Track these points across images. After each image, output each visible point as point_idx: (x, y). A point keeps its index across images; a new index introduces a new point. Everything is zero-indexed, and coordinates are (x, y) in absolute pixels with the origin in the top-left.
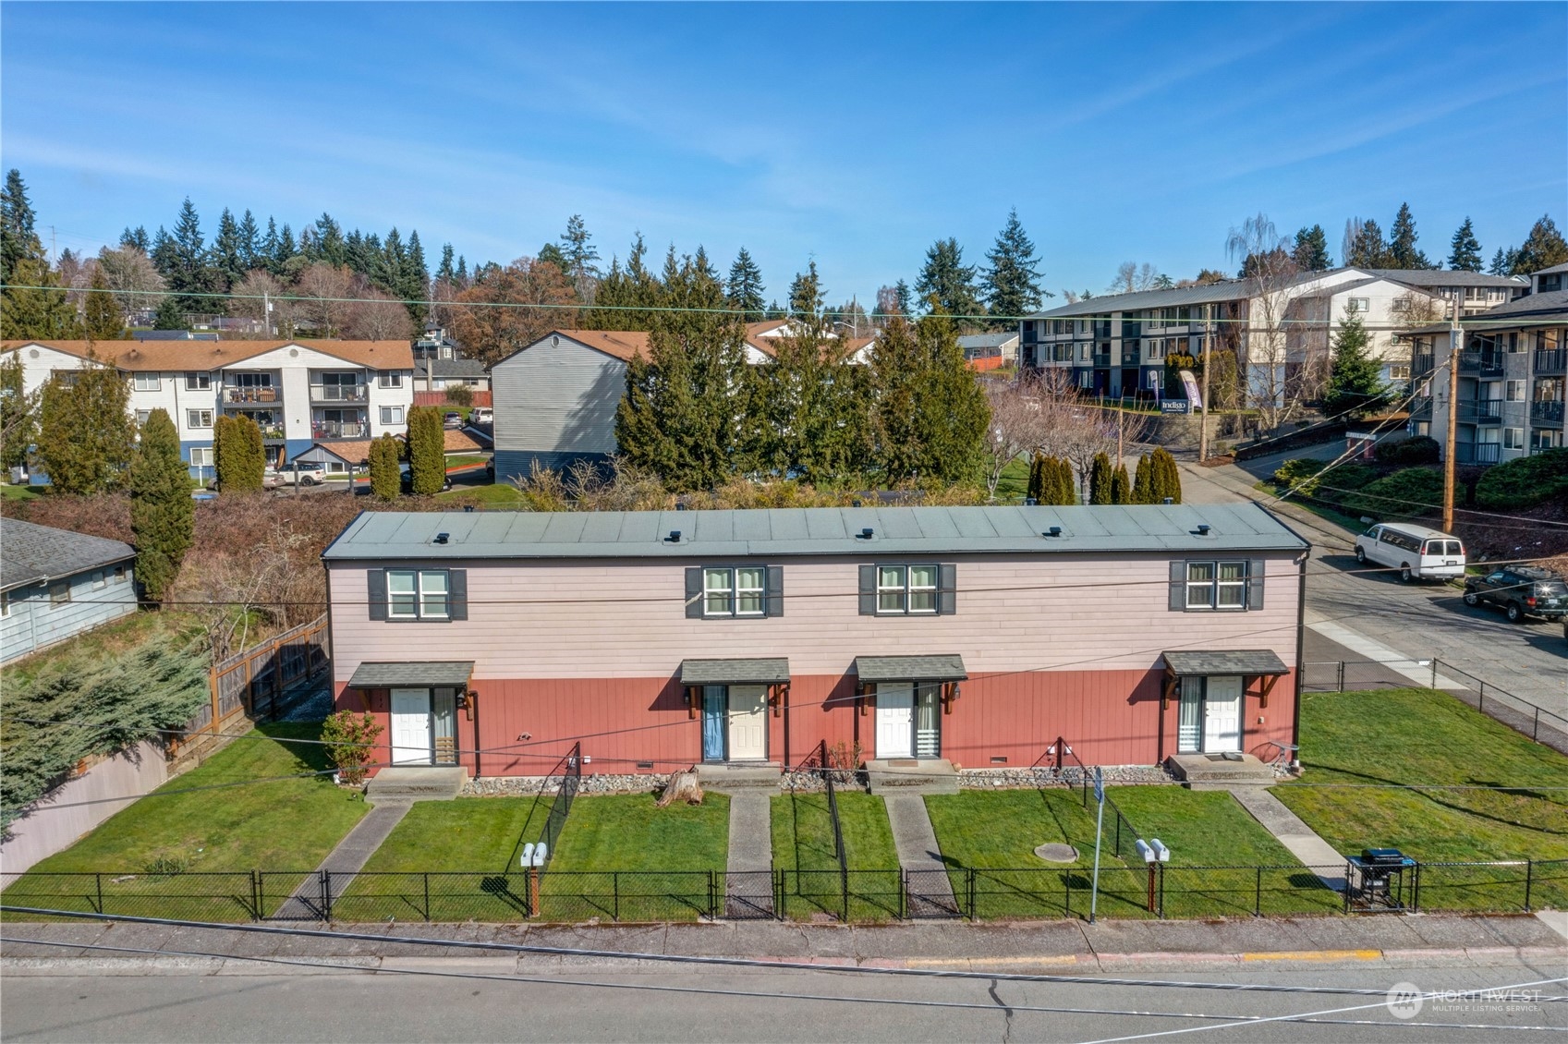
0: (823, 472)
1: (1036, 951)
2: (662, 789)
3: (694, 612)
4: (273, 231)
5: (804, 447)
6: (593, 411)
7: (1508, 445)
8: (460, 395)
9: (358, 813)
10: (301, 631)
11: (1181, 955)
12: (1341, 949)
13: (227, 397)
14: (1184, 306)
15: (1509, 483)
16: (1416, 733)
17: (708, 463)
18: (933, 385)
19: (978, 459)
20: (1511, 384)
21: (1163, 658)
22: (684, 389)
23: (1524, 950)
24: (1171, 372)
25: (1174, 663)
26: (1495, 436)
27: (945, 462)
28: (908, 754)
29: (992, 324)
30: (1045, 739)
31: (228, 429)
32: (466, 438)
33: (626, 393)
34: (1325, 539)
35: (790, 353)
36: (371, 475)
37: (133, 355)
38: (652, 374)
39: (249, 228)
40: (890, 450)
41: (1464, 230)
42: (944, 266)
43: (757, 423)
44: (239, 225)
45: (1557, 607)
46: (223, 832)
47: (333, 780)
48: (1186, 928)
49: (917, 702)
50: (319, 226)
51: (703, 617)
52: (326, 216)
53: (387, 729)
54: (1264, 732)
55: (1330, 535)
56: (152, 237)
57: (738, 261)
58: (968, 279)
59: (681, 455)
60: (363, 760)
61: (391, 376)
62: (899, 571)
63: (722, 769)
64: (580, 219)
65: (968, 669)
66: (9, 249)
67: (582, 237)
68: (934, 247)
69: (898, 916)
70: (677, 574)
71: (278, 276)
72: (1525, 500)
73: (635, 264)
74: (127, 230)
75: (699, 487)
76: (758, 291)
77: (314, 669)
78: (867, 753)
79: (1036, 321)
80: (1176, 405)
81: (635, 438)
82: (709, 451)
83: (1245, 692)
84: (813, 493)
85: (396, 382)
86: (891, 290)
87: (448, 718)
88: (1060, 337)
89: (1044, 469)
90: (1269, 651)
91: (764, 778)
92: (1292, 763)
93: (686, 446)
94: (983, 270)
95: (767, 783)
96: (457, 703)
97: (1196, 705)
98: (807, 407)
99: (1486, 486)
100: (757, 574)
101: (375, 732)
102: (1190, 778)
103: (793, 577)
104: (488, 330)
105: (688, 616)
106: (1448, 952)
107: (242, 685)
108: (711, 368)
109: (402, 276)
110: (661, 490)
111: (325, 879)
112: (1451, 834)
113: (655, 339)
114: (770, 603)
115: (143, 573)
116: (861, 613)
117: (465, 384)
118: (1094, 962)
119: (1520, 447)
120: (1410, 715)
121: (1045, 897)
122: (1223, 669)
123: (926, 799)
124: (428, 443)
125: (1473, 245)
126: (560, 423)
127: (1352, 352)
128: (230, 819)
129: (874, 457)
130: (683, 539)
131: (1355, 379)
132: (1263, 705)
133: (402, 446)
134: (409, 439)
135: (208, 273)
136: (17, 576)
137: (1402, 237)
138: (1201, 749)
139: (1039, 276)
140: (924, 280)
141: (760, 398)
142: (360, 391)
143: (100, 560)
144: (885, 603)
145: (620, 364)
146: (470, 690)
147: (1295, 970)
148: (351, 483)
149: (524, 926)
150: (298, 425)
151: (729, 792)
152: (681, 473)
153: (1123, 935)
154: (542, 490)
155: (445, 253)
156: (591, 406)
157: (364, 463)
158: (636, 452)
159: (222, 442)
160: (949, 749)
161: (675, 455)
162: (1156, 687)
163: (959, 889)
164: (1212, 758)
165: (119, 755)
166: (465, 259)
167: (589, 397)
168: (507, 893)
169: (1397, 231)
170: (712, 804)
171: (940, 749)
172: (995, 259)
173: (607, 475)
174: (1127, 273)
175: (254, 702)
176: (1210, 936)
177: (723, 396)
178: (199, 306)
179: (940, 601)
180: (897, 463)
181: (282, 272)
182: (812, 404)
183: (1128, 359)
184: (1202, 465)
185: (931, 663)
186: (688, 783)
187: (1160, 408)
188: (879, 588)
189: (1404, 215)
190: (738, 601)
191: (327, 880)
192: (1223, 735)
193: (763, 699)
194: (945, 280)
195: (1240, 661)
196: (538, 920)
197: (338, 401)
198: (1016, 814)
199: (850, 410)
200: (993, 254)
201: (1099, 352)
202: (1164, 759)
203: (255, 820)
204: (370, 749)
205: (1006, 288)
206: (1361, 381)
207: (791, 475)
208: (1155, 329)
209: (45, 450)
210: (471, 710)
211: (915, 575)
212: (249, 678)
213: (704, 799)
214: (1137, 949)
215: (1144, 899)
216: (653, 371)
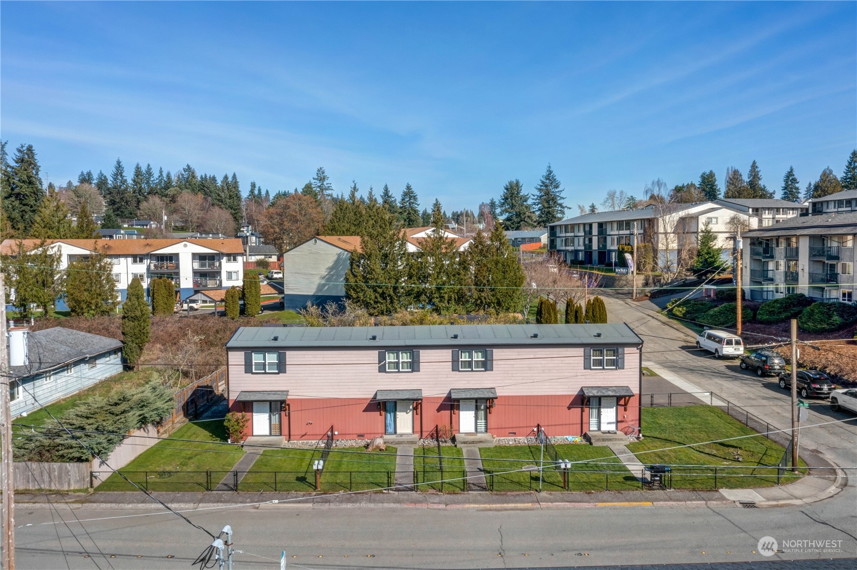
0: (444, 305)
1: (517, 502)
2: (368, 445)
3: (382, 369)
4: (162, 175)
5: (435, 294)
6: (333, 275)
7: (777, 292)
8: (263, 264)
9: (241, 454)
10: (205, 380)
11: (573, 503)
12: (637, 501)
13: (152, 267)
14: (627, 220)
15: (771, 311)
16: (696, 423)
17: (389, 301)
18: (496, 264)
19: (519, 299)
20: (777, 262)
21: (582, 390)
22: (377, 266)
23: (709, 502)
24: (621, 253)
25: (586, 392)
26: (771, 287)
27: (502, 300)
28: (473, 431)
29: (539, 223)
30: (532, 425)
31: (158, 284)
32: (270, 288)
33: (350, 267)
34: (685, 337)
35: (428, 249)
36: (226, 306)
37: (106, 246)
38: (362, 258)
39: (149, 172)
40: (476, 295)
41: (790, 172)
42: (513, 194)
43: (412, 282)
44: (144, 172)
45: (778, 369)
46: (187, 461)
47: (227, 442)
48: (577, 494)
49: (477, 409)
50: (185, 171)
51: (386, 372)
52: (188, 166)
53: (251, 420)
54: (626, 422)
55: (688, 335)
56: (95, 176)
57: (405, 190)
58: (526, 201)
59: (376, 297)
60: (241, 433)
61: (232, 257)
62: (469, 352)
63: (394, 437)
64: (323, 169)
65: (498, 394)
66: (35, 190)
67: (324, 179)
68: (508, 184)
69: (463, 490)
70: (375, 354)
71: (164, 198)
72: (778, 319)
73: (353, 196)
74: (82, 173)
75: (385, 313)
76: (416, 206)
77: (210, 396)
78: (456, 430)
79: (556, 226)
80: (622, 270)
81: (354, 290)
82: (389, 295)
83: (617, 404)
84: (437, 317)
85: (235, 260)
86: (487, 204)
87: (277, 415)
88: (568, 234)
89: (543, 306)
90: (627, 387)
91: (411, 440)
92: (639, 435)
93: (378, 293)
94: (534, 195)
95: (413, 443)
96: (281, 408)
97: (597, 410)
98: (436, 275)
99: (761, 312)
100: (408, 354)
101: (247, 421)
102: (593, 441)
103: (424, 355)
104: (277, 230)
105: (379, 372)
106: (679, 503)
107: (183, 403)
108: (390, 256)
109: (230, 199)
110: (367, 315)
111: (236, 474)
112: (696, 462)
113: (364, 242)
114: (414, 366)
115: (126, 354)
116: (453, 370)
117: (265, 258)
118: (538, 506)
119: (782, 293)
120: (696, 416)
121: (523, 484)
122: (606, 394)
123: (480, 449)
124: (253, 291)
125: (794, 181)
126: (317, 281)
127: (706, 245)
128: (188, 456)
129: (468, 298)
130: (377, 339)
131: (708, 258)
132: (625, 410)
133: (240, 292)
134: (244, 289)
135: (128, 198)
136: (77, 355)
137: (754, 178)
138: (599, 429)
139: (563, 198)
140: (502, 201)
141: (414, 270)
142: (217, 264)
143: (109, 348)
144: (463, 366)
145: (346, 253)
146: (287, 402)
147: (617, 509)
148: (215, 309)
149: (314, 493)
150: (186, 281)
151: (396, 446)
152: (376, 306)
153: (552, 497)
154: (312, 315)
155: (252, 186)
156: (332, 273)
157: (222, 301)
158: (355, 296)
159: (155, 291)
160: (491, 429)
161: (373, 297)
162: (580, 402)
163: (488, 481)
164: (604, 433)
165: (142, 429)
166: (261, 188)
167: (331, 269)
168: (307, 482)
169: (751, 175)
170: (389, 451)
171: (487, 429)
172: (540, 190)
173: (342, 309)
174: (612, 196)
175: (187, 411)
176: (587, 497)
177: (396, 269)
178: (123, 215)
179: (486, 365)
180: (479, 301)
181: (166, 196)
182: (439, 273)
183: (601, 246)
184: (634, 300)
185: (482, 391)
186: (379, 442)
187: (615, 272)
188: (460, 360)
189: (754, 166)
190: (400, 364)
191: (237, 475)
192: (609, 423)
193: (411, 407)
194: (513, 201)
195: (614, 391)
196: (319, 491)
197: (206, 269)
198: (517, 454)
199: (457, 276)
200: (539, 187)
201: (587, 242)
202: (584, 433)
203: (198, 457)
204: (244, 428)
205: (546, 205)
206: (711, 259)
207: (429, 307)
208: (613, 232)
209: (72, 295)
210: (287, 412)
211: (476, 354)
212: (186, 400)
213: (386, 449)
214: (556, 501)
215: (562, 485)
216: (362, 256)
